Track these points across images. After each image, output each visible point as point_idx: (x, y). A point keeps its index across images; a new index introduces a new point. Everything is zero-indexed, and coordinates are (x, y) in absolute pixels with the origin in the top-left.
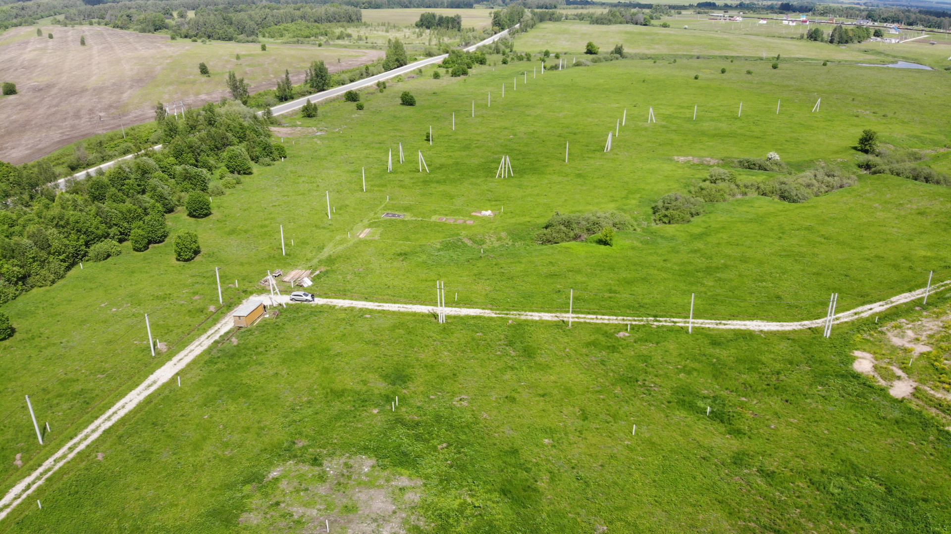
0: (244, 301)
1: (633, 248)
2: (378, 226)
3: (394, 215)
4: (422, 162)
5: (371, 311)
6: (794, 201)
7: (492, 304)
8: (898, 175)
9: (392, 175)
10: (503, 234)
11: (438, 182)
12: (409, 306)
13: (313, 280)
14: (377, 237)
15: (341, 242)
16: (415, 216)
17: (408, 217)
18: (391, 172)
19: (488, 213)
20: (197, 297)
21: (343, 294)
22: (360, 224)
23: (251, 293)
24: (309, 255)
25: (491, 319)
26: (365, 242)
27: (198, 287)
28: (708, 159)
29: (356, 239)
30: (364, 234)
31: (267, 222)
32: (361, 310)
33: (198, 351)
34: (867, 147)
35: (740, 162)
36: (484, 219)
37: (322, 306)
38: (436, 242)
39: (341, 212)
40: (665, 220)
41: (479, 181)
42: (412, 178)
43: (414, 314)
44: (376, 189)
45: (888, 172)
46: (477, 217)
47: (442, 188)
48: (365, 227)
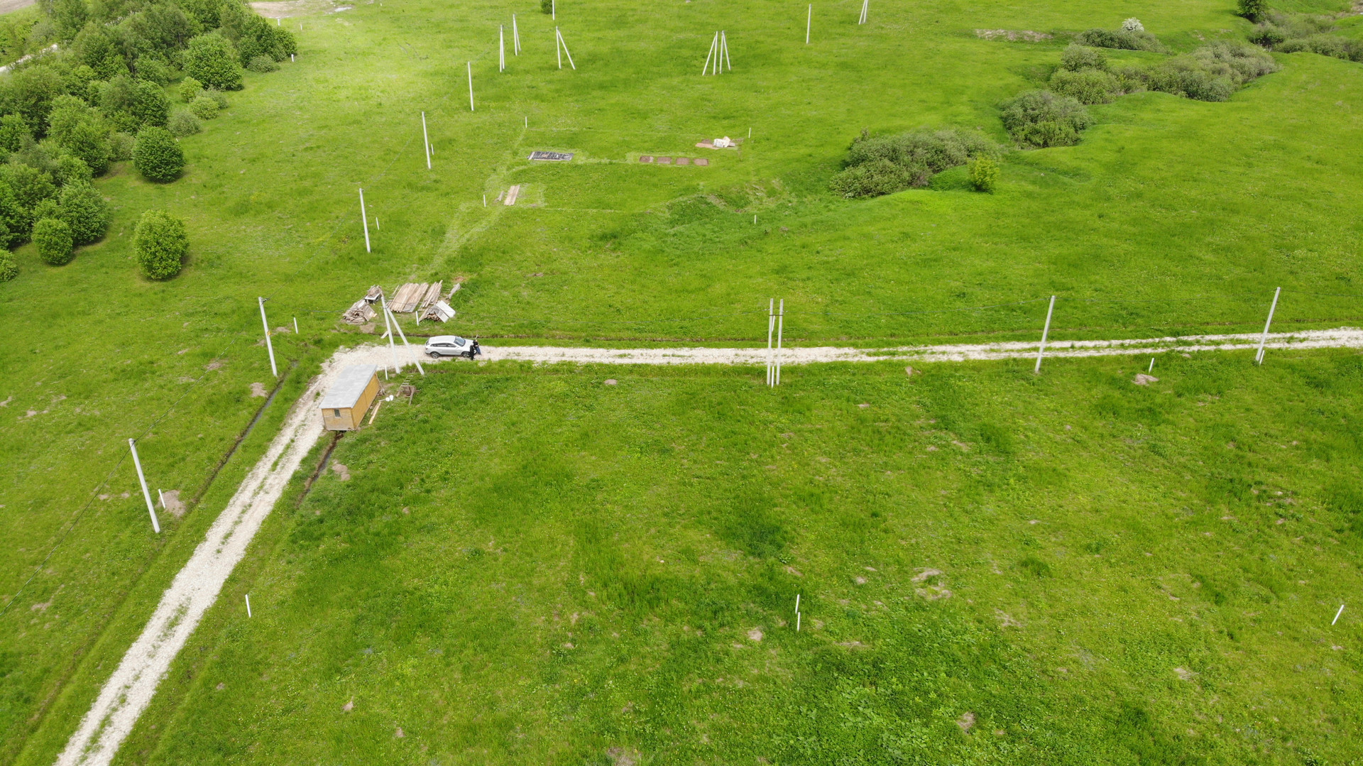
0: (325, 366)
2: (533, 180)
3: (552, 156)
4: (562, 49)
5: (612, 370)
9: (509, 78)
10: (776, 183)
11: (602, 87)
13: (454, 304)
14: (540, 203)
15: (475, 216)
16: (593, 155)
17: (581, 158)
18: (505, 72)
19: (724, 142)
21: (533, 334)
22: (494, 176)
23: (334, 345)
24: (422, 249)
26: (512, 216)
29: (501, 209)
30: (512, 196)
32: (589, 368)
34: (1253, 10)
35: (1088, 36)
36: (721, 153)
37: (502, 364)
38: (657, 205)
39: (446, 154)
40: (1037, 139)
41: (676, 81)
42: (550, 82)
44: (493, 104)
46: (709, 152)
47: (614, 98)
48: (509, 183)
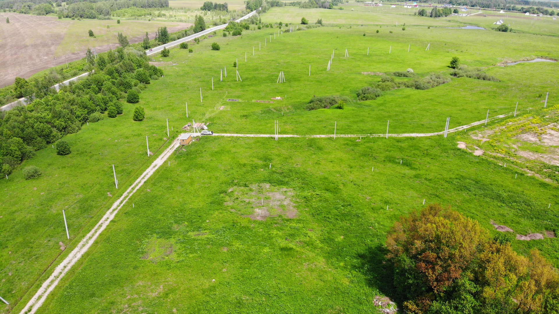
0: (179, 136)
1: (353, 110)
2: (228, 105)
3: (233, 100)
4: (238, 76)
5: (242, 137)
6: (422, 89)
7: (297, 133)
8: (470, 77)
9: (223, 83)
10: (290, 107)
11: (248, 85)
12: (259, 135)
13: (207, 126)
14: (229, 109)
15: (212, 112)
16: (244, 100)
17: (240, 100)
18: (222, 81)
19: (279, 98)
20: (154, 135)
21: (225, 131)
22: (218, 104)
23: (181, 132)
24: (200, 117)
25: (298, 138)
26: (221, 112)
27: (152, 131)
28: (378, 73)
29: (219, 110)
30: (222, 108)
31: (171, 104)
32: (237, 137)
33: (169, 154)
34: (455, 66)
35: (394, 73)
36: (278, 100)
37: (218, 136)
38: (258, 110)
39: (206, 99)
40: (364, 99)
41: (269, 84)
42: (234, 84)
43: (263, 138)
44: (218, 89)
45: (465, 76)
46: (274, 100)
47: (251, 88)
48: (221, 106)
